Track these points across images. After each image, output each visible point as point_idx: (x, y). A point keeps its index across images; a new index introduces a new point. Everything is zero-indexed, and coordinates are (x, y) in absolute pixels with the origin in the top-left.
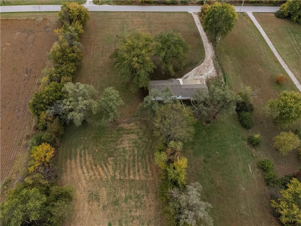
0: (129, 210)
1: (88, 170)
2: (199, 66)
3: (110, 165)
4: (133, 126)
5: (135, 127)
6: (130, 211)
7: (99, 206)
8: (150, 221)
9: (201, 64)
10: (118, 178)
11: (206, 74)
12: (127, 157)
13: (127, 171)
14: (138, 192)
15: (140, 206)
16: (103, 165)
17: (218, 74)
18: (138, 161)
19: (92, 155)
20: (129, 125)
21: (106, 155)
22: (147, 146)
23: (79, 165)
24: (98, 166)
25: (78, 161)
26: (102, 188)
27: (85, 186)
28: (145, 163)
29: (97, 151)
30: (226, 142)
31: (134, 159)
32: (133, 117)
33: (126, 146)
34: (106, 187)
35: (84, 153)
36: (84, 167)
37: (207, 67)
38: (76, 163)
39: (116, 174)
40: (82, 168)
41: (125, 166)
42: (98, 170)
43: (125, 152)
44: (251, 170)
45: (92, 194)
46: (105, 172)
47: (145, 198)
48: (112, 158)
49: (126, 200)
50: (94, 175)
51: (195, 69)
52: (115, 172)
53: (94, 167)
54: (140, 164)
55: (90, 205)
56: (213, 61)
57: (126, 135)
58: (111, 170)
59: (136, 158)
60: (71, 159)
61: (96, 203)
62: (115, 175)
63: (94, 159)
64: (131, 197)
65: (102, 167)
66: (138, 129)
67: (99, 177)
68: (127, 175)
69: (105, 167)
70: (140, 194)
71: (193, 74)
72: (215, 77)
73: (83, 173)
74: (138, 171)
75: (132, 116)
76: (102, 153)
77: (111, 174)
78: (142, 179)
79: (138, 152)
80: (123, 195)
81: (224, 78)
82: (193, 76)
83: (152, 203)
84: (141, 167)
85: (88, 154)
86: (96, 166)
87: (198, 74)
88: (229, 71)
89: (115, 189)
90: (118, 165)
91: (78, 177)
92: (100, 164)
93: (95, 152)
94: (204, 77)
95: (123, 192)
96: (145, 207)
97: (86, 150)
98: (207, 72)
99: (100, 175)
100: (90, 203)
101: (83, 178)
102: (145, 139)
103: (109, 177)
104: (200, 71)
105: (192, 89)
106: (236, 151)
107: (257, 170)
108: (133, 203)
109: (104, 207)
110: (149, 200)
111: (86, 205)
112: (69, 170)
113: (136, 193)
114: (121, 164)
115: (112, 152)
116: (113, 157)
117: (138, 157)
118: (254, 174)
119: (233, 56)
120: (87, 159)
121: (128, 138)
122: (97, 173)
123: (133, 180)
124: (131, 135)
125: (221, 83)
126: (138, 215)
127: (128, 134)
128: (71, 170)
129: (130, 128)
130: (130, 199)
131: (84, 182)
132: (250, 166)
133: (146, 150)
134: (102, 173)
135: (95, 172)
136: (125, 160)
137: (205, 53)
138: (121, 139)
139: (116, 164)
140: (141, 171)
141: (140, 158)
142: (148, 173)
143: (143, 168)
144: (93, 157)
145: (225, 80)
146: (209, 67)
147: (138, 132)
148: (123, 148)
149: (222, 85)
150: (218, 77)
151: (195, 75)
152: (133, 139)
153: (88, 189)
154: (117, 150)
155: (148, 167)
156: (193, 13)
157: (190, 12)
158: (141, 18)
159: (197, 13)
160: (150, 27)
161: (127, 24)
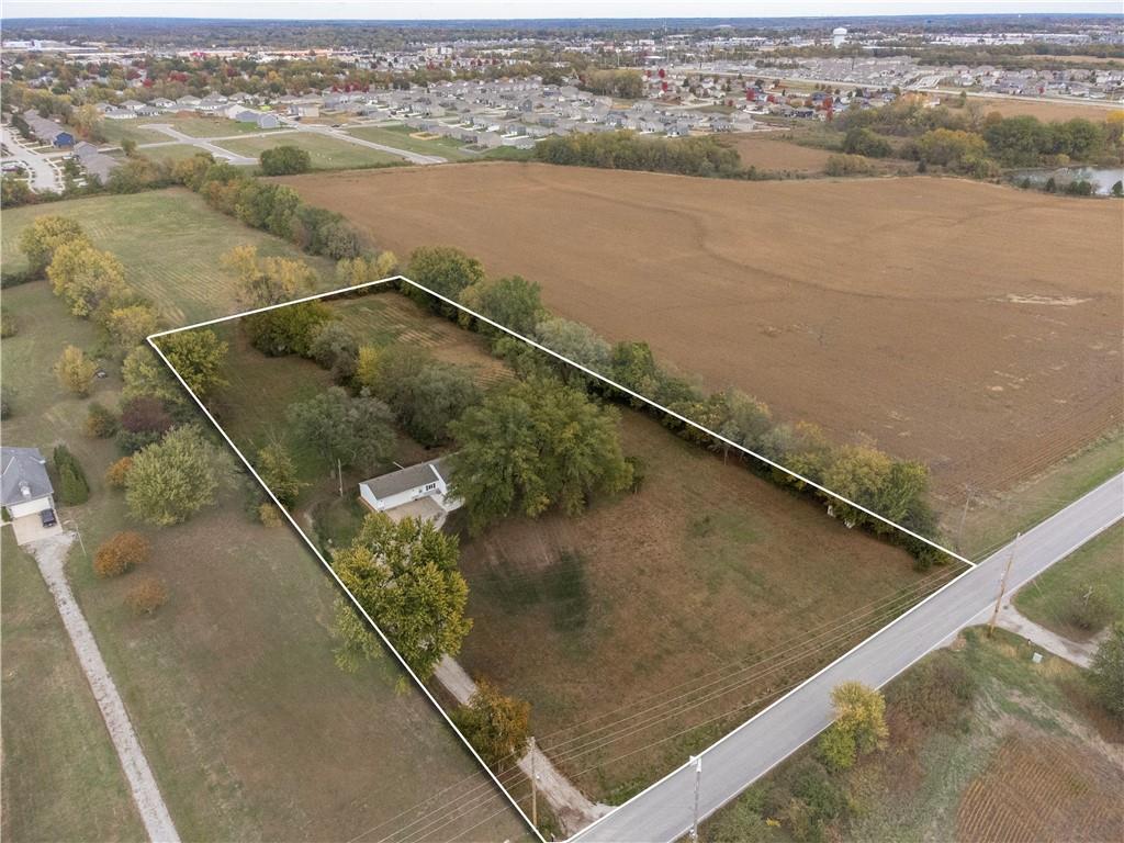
149: (332, 541)
156: (586, 811)
157: (600, 808)
158: (751, 646)
159: (570, 826)
160: (678, 624)
161: (758, 596)
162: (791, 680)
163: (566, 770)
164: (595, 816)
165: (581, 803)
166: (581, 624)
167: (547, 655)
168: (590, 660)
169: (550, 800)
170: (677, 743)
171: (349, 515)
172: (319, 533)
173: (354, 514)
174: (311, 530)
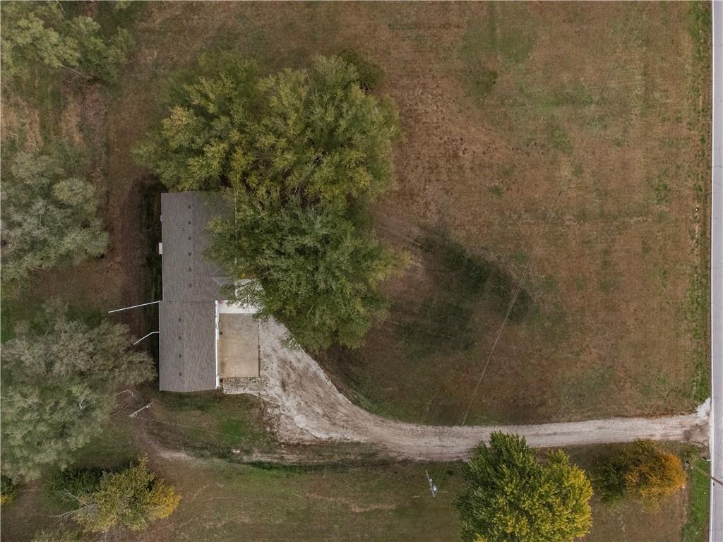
2: (330, 383)
4: (71, 141)
9: (346, 395)
11: (288, 404)
17: (291, 447)
20: (75, 130)
32: (104, 140)
37: (325, 415)
51: (314, 366)
56: (358, 443)
57: (38, 119)
71: (291, 358)
72: (273, 434)
75: (108, 139)
81: (269, 463)
82: (282, 355)
87: (289, 375)
88: (310, 492)
94: (272, 393)
98: (299, 409)
104: (306, 384)
105: (180, 338)
119: (390, 527)
121: (27, 126)
124: (38, 133)
125: (246, 447)
127: (43, 126)
129: (64, 132)
137: (410, 422)
138: (25, 104)
145: (259, 465)
146: (325, 420)
149: (237, 449)
150: (272, 443)
151: (284, 362)
152: (25, 139)
156: (697, 422)
157: (702, 410)
158: (649, 180)
159: (701, 439)
160: (582, 217)
161: (602, 118)
162: (701, 183)
163: (658, 413)
164: (706, 418)
165: (689, 420)
166: (523, 297)
167: (540, 350)
168: (570, 320)
169: (672, 438)
170: (689, 318)
171: (198, 413)
172: (212, 455)
173: (201, 408)
174: (200, 462)
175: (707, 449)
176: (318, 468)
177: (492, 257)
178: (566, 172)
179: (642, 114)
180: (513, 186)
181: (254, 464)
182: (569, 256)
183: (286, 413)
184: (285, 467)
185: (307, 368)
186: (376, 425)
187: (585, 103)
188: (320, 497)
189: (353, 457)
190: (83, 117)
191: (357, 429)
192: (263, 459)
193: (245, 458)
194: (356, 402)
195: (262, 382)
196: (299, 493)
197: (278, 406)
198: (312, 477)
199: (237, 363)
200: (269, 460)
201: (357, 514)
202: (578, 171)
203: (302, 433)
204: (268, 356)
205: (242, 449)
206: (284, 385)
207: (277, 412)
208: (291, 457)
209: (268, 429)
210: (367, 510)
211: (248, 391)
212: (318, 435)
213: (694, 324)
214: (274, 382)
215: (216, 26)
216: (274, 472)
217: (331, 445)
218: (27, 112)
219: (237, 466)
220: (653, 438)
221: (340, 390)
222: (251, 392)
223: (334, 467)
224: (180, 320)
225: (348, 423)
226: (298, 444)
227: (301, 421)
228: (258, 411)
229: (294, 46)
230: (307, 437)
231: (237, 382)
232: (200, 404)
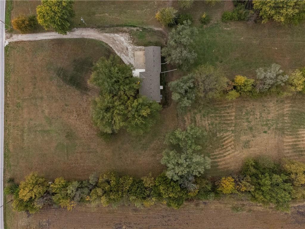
0: (256, 120)
1: (227, 151)
2: (114, 50)
3: (223, 135)
4: (188, 118)
5: (189, 116)
6: (256, 118)
7: (253, 140)
8: (263, 106)
9: (109, 46)
10: (234, 128)
11: (126, 44)
12: (217, 122)
13: (228, 122)
14: (244, 113)
15: (253, 112)
16: (223, 140)
17: (125, 32)
18: (220, 113)
19: (214, 149)
20: (187, 121)
21: (215, 139)
22: (207, 106)
23: (222, 159)
24: (224, 144)
25: (219, 160)
26: (240, 139)
27: (238, 152)
28: (222, 108)
29: (211, 146)
30: (205, 42)
31: (219, 116)
33: (207, 123)
34: (240, 136)
35: (213, 156)
36: (225, 154)
37: (116, 41)
38: (221, 161)
39: (230, 130)
40: (225, 156)
41: (225, 123)
42: (227, 144)
43: (212, 124)
44: (228, 29)
45: (244, 146)
46: (229, 138)
47: (248, 108)
48: (218, 133)
49: (249, 122)
50: (230, 146)
51: (118, 54)
52: (229, 131)
53: (225, 147)
54: (223, 112)
55: (252, 147)
56: (106, 33)
57: (197, 123)
58: (228, 134)
59: (218, 115)
60: (218, 166)
61: (251, 143)
62: (232, 130)
63: (218, 147)
64: (247, 119)
65: (225, 141)
66: (191, 113)
67: (233, 143)
68: (232, 121)
69: (225, 139)
70: (245, 112)
71: (125, 57)
72: (130, 35)
73: (229, 154)
74: (228, 113)
75: (178, 118)
76: (213, 142)
77: (230, 134)
78: (235, 110)
79: (213, 114)
80: (246, 124)
81: (131, 27)
82: (128, 57)
83: (252, 104)
84: (225, 111)
85: (213, 152)
86: (223, 146)
87: (126, 52)
88: (120, 19)
89: (242, 130)
90: (223, 129)
91: (233, 158)
92: (222, 142)
93: (212, 148)
94: (131, 47)
95: (244, 124)
96: (254, 108)
97: (210, 155)
98: (123, 42)
99: (231, 142)
100: (250, 146)
101: (233, 154)
102: (201, 107)
103: (233, 135)
104: (121, 50)
105: (154, 61)
106: (213, 36)
107: (228, 24)
108: (251, 117)
109: (254, 137)
110: (249, 106)
111: (252, 149)
112: (227, 166)
113: (244, 115)
114: (223, 126)
115: (213, 134)
116: (216, 133)
117: (217, 113)
118: (231, 27)
119: (97, 9)
120: (218, 153)
121: (200, 121)
122: (230, 144)
123: (235, 117)
124: (197, 119)
125: (138, 31)
126: (259, 114)
127: (195, 121)
128: (226, 164)
129: (190, 120)
130: (249, 119)
131: (236, 153)
132: (225, 29)
133: (211, 107)
134: (230, 140)
135: (228, 146)
136: (220, 123)
137: (91, 39)
139: (222, 130)
140: (229, 111)
141: (217, 111)
142: (230, 106)
143: (226, 110)
144: (216, 149)
145: (134, 27)
146: (115, 39)
147: (194, 113)
148: (209, 125)
149: (141, 31)
150: (130, 33)
151: (127, 55)
152: (200, 117)
153: (241, 149)
154: (211, 130)
155: (225, 106)
156: (8, 40)
157: (7, 43)
158: (22, 109)
159: (7, 35)
160: (42, 98)
161: (36, 127)
162: (7, 108)
163: (20, 42)
164: (6, 41)
165: (11, 40)
166: (59, 75)
167: (54, 60)
168: (45, 68)
169: (16, 35)
170: (10, 70)
171: (152, 41)
172: (147, 29)
173: (150, 42)
174: (151, 27)
175: (6, 32)
176: (117, 26)
177: (68, 86)
178: (47, 111)
179: (24, 128)
180: (62, 107)
181: (136, 27)
182: (46, 87)
183: (126, 41)
184: (127, 26)
185: (121, 54)
186: (101, 38)
187: (41, 131)
188: (117, 17)
189: (108, 29)
190: (184, 124)
191: (106, 37)
192: (133, 28)
193: (138, 28)
194: (107, 44)
195: (133, 50)
196: (123, 18)
197: (129, 43)
198: (119, 23)
199: (140, 55)
200: (132, 28)
201: (106, 13)
202: (43, 111)
203: (122, 35)
204: (132, 57)
205: (139, 31)
206: (127, 49)
207: (129, 41)
208: (125, 29)
209: (132, 37)
210: (103, 14)
211: (137, 47)
212: (117, 35)
213: (9, 68)
214: (130, 50)
215: (147, 151)
216: (130, 24)
217: (113, 32)
218: (200, 125)
219: (140, 26)
220: (21, 35)
221: (111, 47)
222: (136, 47)
223: (113, 26)
224: (154, 66)
225: (109, 38)
226: (123, 32)
227: (122, 39)
228: (135, 42)
229: (125, 146)
230: (121, 34)
231: (140, 50)
232: (151, 43)
